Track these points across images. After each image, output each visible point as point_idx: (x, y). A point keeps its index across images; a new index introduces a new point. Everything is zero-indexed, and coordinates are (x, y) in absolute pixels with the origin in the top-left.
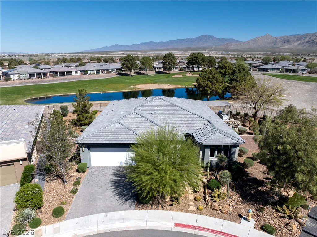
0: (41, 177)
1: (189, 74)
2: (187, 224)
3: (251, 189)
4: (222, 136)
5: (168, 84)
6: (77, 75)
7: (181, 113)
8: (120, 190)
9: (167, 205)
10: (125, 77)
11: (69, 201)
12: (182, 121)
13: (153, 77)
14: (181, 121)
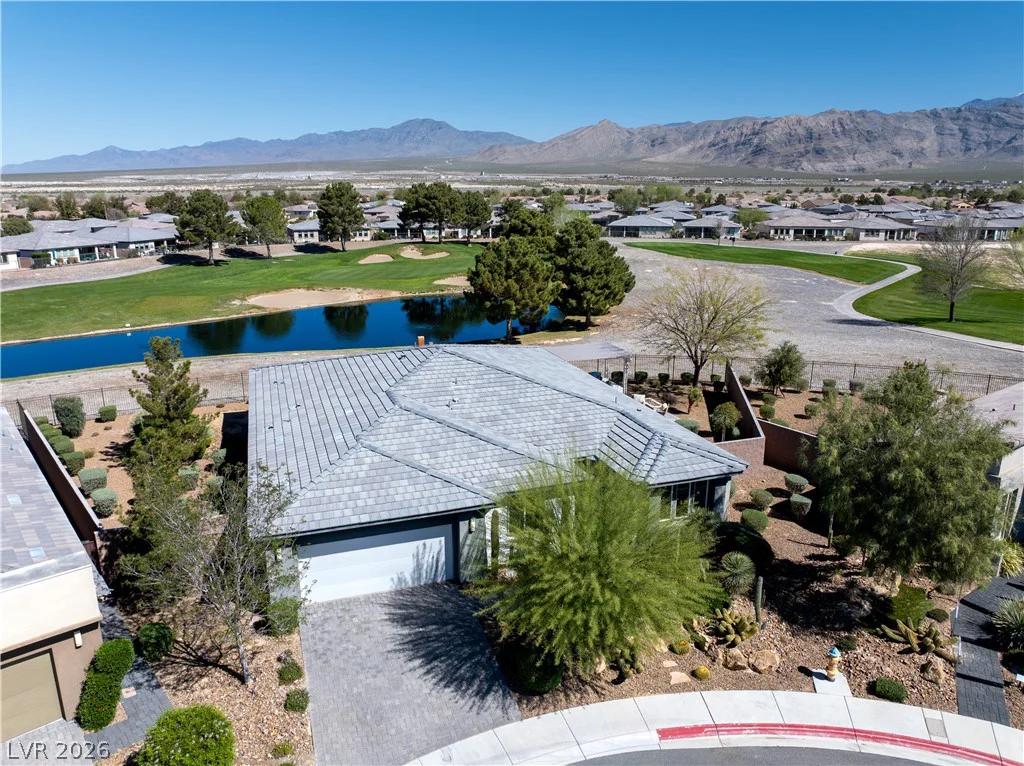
0: (139, 676)
1: (411, 253)
2: (692, 725)
3: (793, 593)
4: (685, 455)
5: (355, 287)
6: (6, 267)
7: (534, 395)
8: (444, 666)
9: (607, 682)
10: (191, 269)
11: (297, 738)
12: (551, 422)
13: (292, 265)
14: (544, 422)
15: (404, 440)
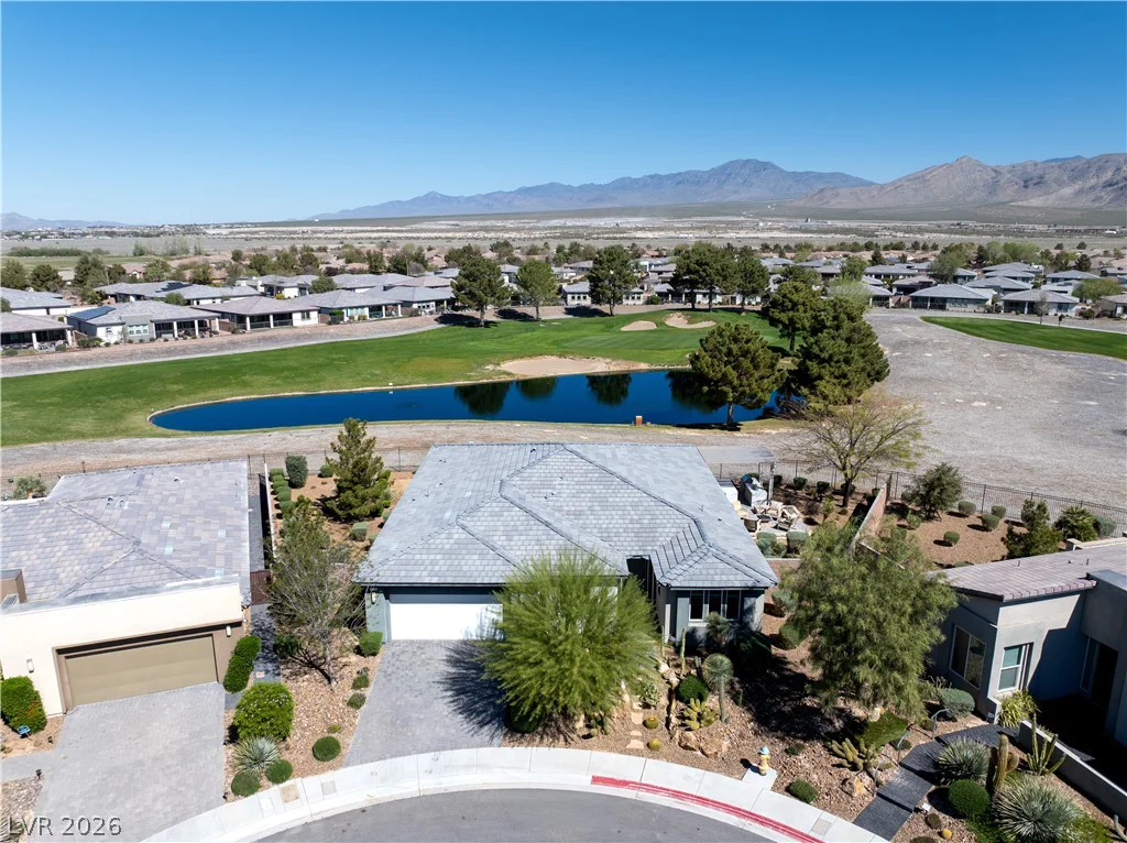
0: (270, 666)
1: (677, 321)
2: (621, 778)
3: (785, 702)
4: (722, 565)
5: (605, 357)
6: (307, 322)
8: (466, 699)
9: (578, 736)
10: (463, 330)
11: (346, 724)
12: (627, 521)
13: (557, 329)
14: (621, 521)
15: (492, 524)
